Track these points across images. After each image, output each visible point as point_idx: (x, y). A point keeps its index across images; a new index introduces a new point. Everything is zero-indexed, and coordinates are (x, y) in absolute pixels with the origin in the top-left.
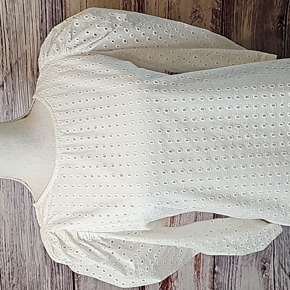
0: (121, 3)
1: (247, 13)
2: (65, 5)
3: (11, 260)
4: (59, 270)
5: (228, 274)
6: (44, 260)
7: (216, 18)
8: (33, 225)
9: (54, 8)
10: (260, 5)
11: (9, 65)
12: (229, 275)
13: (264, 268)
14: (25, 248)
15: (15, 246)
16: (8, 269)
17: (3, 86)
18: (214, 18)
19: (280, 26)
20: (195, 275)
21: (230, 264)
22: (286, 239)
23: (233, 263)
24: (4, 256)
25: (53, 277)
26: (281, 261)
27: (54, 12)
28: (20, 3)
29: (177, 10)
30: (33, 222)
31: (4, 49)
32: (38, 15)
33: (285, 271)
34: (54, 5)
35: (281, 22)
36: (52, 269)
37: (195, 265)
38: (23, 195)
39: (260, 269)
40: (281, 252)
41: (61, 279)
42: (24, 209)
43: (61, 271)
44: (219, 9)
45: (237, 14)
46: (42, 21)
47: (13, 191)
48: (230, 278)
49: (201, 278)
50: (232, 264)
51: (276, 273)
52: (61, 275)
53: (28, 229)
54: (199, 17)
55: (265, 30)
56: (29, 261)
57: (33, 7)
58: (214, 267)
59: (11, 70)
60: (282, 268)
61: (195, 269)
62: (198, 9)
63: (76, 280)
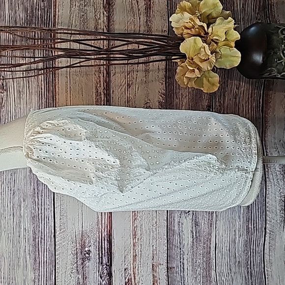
0: (94, 98)
1: (184, 104)
2: (55, 100)
8: (26, 261)
9: (48, 102)
10: (193, 98)
15: (11, 278)
22: (227, 276)
29: (133, 102)
30: (26, 259)
34: (48, 100)
35: (209, 110)
38: (19, 237)
42: (20, 248)
44: (163, 101)
45: (176, 105)
47: (12, 234)
53: (22, 264)
54: (149, 107)
57: (33, 101)
62: (149, 101)
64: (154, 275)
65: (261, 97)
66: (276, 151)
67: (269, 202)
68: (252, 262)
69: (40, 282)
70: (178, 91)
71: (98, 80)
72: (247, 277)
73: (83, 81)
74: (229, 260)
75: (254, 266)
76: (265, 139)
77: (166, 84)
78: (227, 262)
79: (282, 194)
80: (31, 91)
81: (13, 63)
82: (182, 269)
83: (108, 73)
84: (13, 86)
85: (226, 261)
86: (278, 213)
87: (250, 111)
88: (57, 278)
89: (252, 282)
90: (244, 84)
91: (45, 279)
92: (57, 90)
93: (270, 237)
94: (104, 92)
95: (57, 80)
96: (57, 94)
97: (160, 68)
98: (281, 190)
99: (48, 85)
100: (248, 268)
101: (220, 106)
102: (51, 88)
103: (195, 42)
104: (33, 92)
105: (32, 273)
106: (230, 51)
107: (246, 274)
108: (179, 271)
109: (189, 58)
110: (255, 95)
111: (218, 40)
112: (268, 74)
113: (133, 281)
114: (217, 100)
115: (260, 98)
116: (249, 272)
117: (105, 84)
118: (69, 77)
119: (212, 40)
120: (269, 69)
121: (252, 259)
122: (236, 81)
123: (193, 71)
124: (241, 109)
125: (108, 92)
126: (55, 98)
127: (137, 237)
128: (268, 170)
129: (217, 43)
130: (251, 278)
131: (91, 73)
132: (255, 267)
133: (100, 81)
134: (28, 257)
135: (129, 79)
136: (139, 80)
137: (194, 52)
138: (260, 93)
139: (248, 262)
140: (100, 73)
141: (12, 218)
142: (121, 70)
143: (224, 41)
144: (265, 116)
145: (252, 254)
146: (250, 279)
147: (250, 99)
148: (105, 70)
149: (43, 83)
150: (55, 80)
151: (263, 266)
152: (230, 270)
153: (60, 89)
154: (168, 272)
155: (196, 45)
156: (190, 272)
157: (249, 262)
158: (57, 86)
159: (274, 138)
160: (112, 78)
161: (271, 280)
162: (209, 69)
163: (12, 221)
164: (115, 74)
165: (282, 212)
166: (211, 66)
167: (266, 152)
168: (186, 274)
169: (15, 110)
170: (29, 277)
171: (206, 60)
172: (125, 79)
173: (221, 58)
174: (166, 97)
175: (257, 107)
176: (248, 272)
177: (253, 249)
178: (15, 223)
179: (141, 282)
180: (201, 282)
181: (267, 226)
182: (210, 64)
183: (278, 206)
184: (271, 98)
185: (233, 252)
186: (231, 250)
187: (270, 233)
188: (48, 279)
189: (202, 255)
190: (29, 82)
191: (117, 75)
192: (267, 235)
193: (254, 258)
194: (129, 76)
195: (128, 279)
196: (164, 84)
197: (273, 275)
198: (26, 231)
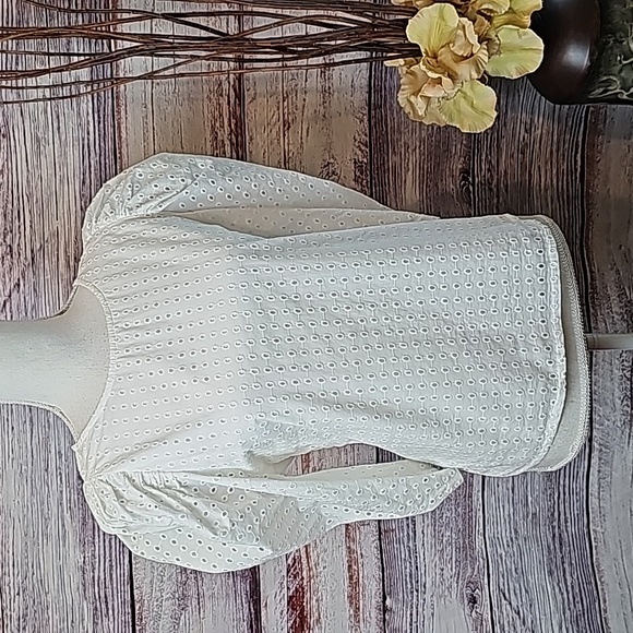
1: (411, 166)
2: (120, 158)
3: (24, 591)
4: (108, 610)
5: (409, 613)
6: (81, 591)
7: (362, 174)
8: (63, 525)
9: (103, 162)
10: (430, 153)
11: (29, 252)
12: (411, 615)
13: (473, 600)
14: (49, 568)
15: (30, 565)
16: (17, 609)
17: (19, 285)
18: (358, 174)
19: (465, 184)
20: (350, 615)
21: (412, 592)
22: (508, 546)
23: (417, 591)
24: (11, 585)
25: (97, 624)
26: (502, 587)
27: (103, 169)
28: (50, 155)
29: (298, 163)
30: (63, 520)
31: (22, 227)
32: (77, 172)
33: (510, 604)
34: (103, 158)
35: (464, 179)
36: (96, 609)
37: (350, 597)
38: (47, 470)
39: (466, 602)
40: (501, 569)
41: (111, 626)
42: (49, 496)
43: (111, 612)
44: (365, 160)
45: (394, 168)
46: (84, 182)
47: (30, 465)
48: (414, 620)
49: (361, 621)
50: (415, 593)
51: (495, 609)
52: (111, 619)
53: (54, 533)
54: (333, 173)
55: (440, 192)
56: (54, 594)
58: (385, 599)
59: (33, 259)
60: (505, 599)
61: (351, 603)
62: (332, 161)
63: (137, 628)
64: (349, 548)
65: (580, 150)
66: (612, 269)
67: (597, 381)
68: (562, 513)
69: (96, 571)
70: (396, 136)
71: (217, 113)
72: (552, 547)
73: (184, 114)
74: (512, 510)
75: (566, 522)
76: (587, 243)
77: (369, 120)
78: (509, 515)
79: (625, 363)
80: (63, 138)
81: (20, 69)
82: (411, 534)
83: (239, 96)
84: (21, 126)
85: (506, 513)
86: (618, 406)
87: (555, 181)
88: (133, 562)
89: (562, 558)
90: (541, 120)
91: (107, 564)
92: (124, 136)
93: (600, 459)
94: (231, 140)
95: (123, 112)
96: (124, 145)
97: (356, 84)
98: (624, 355)
99: (102, 125)
100: (553, 528)
101: (489, 170)
102: (111, 130)
103: (442, 17)
104: (70, 140)
105: (77, 552)
106: (520, 37)
107: (550, 540)
108: (406, 539)
109: (427, 55)
110: (566, 146)
111: (491, 11)
112: (601, 90)
113: (304, 561)
114: (483, 158)
115: (576, 153)
116: (557, 535)
117: (233, 121)
118: (150, 106)
119: (479, 12)
120: (605, 78)
121: (562, 506)
122: (524, 115)
123: (439, 81)
124: (536, 176)
125: (239, 139)
126: (120, 153)
127: (311, 464)
128: (596, 311)
129: (489, 19)
130: (561, 549)
131: (200, 97)
132: (569, 524)
133: (221, 115)
134: (67, 516)
135: (286, 110)
136: (309, 112)
137: (440, 40)
138: (577, 142)
139: (553, 515)
140: (221, 95)
141: (29, 429)
142: (269, 88)
143: (506, 12)
144: (588, 193)
145: (562, 496)
146: (558, 550)
147: (555, 155)
148: (231, 90)
149: (91, 118)
150: (119, 113)
151: (586, 522)
152: (516, 531)
153: (131, 133)
154: (380, 539)
155: (443, 24)
156: (429, 539)
157: (556, 514)
158: (123, 126)
159: (608, 241)
160: (249, 108)
161: (603, 552)
162: (475, 76)
163: (29, 435)
164: (254, 99)
165: (625, 402)
166: (478, 72)
167: (591, 271)
168: (419, 543)
169: (28, 182)
170: (72, 560)
171: (467, 58)
172: (278, 109)
173: (499, 52)
174: (370, 150)
175: (572, 172)
176: (554, 536)
177: (564, 486)
178: (35, 440)
179: (322, 565)
180: (454, 560)
181: (595, 433)
182: (477, 64)
183: (617, 390)
184: (600, 152)
185: (521, 493)
186: (516, 489)
187: (601, 450)
188: (114, 564)
189: (453, 502)
190: (58, 117)
191: (259, 100)
192: (595, 454)
193: (567, 504)
194: (286, 104)
195: (294, 558)
196: (366, 121)
197: (608, 540)
198: (60, 457)
